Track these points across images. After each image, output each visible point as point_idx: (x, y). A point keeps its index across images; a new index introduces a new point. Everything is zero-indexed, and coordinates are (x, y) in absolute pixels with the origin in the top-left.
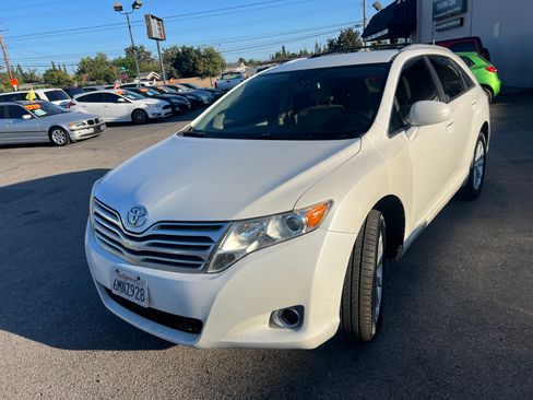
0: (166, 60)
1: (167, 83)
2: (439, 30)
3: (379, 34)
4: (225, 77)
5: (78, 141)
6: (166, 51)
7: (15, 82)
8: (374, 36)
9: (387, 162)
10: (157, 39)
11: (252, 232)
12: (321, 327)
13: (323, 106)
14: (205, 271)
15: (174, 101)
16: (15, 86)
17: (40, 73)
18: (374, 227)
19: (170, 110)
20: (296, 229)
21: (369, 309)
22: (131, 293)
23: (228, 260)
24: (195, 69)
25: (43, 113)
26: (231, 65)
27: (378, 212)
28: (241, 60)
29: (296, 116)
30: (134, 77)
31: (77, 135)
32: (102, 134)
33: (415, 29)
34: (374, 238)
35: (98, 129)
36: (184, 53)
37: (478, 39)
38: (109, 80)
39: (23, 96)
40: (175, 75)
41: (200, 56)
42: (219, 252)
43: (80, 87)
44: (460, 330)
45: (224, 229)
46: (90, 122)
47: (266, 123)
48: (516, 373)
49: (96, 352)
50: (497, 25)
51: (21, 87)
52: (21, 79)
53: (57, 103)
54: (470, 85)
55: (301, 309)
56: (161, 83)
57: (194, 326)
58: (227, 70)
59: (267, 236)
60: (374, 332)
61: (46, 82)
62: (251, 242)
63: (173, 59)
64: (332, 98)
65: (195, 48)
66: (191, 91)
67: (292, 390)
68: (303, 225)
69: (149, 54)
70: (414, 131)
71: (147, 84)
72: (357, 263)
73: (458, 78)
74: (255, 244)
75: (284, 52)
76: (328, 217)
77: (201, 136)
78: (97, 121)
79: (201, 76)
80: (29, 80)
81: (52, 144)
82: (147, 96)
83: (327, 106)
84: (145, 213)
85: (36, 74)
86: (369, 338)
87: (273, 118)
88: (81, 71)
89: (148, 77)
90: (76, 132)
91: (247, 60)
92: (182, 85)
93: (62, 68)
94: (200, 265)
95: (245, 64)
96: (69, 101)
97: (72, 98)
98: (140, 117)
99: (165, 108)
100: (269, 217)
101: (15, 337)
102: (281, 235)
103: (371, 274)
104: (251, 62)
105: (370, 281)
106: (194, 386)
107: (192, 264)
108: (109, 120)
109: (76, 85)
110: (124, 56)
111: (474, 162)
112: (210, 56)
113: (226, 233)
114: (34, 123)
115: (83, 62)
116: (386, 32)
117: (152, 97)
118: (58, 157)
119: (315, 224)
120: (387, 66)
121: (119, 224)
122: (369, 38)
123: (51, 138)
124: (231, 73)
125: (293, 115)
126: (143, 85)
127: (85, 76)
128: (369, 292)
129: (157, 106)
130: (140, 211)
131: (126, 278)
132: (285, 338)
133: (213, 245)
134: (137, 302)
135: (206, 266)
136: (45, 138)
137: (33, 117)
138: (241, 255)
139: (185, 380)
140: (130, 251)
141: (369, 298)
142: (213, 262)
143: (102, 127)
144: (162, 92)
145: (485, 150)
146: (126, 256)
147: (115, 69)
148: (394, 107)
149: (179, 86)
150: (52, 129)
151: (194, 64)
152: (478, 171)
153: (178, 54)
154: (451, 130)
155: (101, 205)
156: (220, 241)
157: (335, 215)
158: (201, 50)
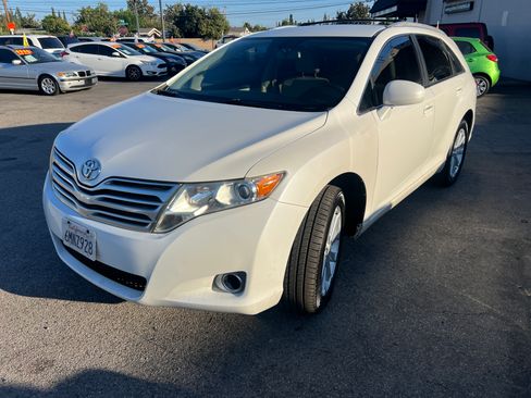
0: (168, 18)
1: (167, 41)
2: (448, 13)
3: (387, 11)
4: (226, 40)
5: (68, 92)
6: (170, 8)
7: (11, 26)
8: (382, 13)
9: (351, 139)
11: (205, 195)
12: (264, 294)
13: (308, 78)
14: (152, 230)
15: (171, 60)
16: (12, 30)
17: (39, 19)
18: (329, 202)
19: (165, 69)
20: (246, 198)
21: (313, 282)
22: (80, 245)
23: (174, 222)
24: (198, 29)
25: (34, 59)
26: (235, 29)
27: (336, 189)
28: (247, 25)
29: (280, 86)
30: (135, 32)
31: (67, 86)
32: (93, 88)
33: (424, 9)
34: (327, 214)
35: (89, 82)
36: (187, 11)
37: (484, 25)
38: (108, 32)
40: (177, 33)
41: (204, 17)
42: (167, 213)
43: (76, 36)
45: (172, 191)
46: (82, 74)
47: (248, 89)
48: (450, 355)
49: (48, 300)
50: (506, 14)
51: (18, 32)
52: (20, 23)
53: (50, 51)
54: (460, 70)
55: (243, 275)
56: (161, 41)
57: (139, 283)
58: (230, 34)
59: (220, 201)
60: (318, 304)
61: (44, 28)
62: (200, 205)
63: (176, 17)
64: (318, 70)
65: (200, 8)
66: (190, 51)
67: (232, 352)
68: (253, 194)
69: (152, 9)
70: (386, 110)
71: (146, 40)
72: (307, 235)
73: (448, 63)
74: (205, 208)
75: (291, 20)
76: (279, 188)
78: (88, 73)
79: (204, 37)
80: (27, 25)
81: (41, 92)
82: (143, 52)
83: (312, 78)
84: (99, 167)
85: (35, 19)
86: (313, 309)
87: (256, 85)
88: (82, 20)
89: (149, 34)
90: (66, 83)
91: (253, 26)
92: (181, 44)
93: (62, 15)
94: (147, 224)
95: (250, 29)
96: (63, 50)
97: (66, 47)
98: (134, 74)
99: (160, 66)
100: (221, 182)
102: (231, 201)
103: (319, 247)
104: (256, 28)
105: (317, 254)
106: (138, 340)
107: (140, 222)
108: (102, 74)
109: (72, 34)
110: (125, 9)
111: (453, 149)
112: (214, 17)
113: (176, 194)
114: (23, 69)
115: (83, 12)
116: (395, 9)
117: (148, 54)
118: (45, 106)
119: (266, 192)
120: (369, 41)
121: (74, 175)
122: (378, 14)
123: (40, 86)
124: (234, 37)
125: (277, 84)
126: (140, 41)
127: (84, 26)
128: (315, 266)
129: (153, 64)
130: (94, 165)
131: (77, 230)
132: (227, 302)
133: (161, 205)
134: (85, 254)
135: (153, 226)
136: (35, 86)
137: (23, 63)
138: (188, 218)
139: (131, 335)
140: (82, 204)
141: (315, 271)
142: (160, 222)
143: (93, 81)
144: (159, 50)
145: (466, 139)
146: (79, 209)
147: (115, 22)
148: (369, 84)
149: (178, 46)
150: (42, 77)
151: (197, 24)
152: (456, 158)
153: (181, 12)
154: (429, 113)
155: (60, 155)
156: (168, 202)
157: (287, 187)
158: (206, 11)
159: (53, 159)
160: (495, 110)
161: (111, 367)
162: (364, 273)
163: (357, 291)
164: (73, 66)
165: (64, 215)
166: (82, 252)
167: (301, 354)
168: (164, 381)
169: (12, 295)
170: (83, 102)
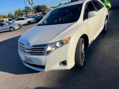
0: (34, 9)
1: (35, 14)
4: (48, 11)
5: (17, 30)
6: (34, 7)
7: (1, 18)
9: (83, 27)
10: (31, 4)
11: (54, 46)
12: (71, 64)
13: (69, 15)
14: (44, 55)
15: (37, 18)
16: (1, 19)
17: (7, 15)
18: (81, 41)
19: (36, 20)
20: (63, 44)
21: (81, 60)
22: (29, 61)
23: (49, 52)
24: (41, 10)
25: (8, 24)
26: (49, 8)
27: (82, 38)
28: (51, 7)
30: (28, 14)
31: (16, 28)
32: (22, 28)
34: (81, 44)
35: (20, 26)
36: (38, 7)
38: (22, 15)
39: (3, 21)
40: (37, 12)
41: (42, 7)
42: (46, 51)
43: (15, 17)
44: (102, 62)
45: (47, 46)
46: (19, 25)
47: (56, 21)
49: (24, 75)
51: (3, 19)
52: (3, 17)
53: (11, 22)
54: (103, 6)
55: (66, 61)
56: (34, 14)
57: (43, 67)
58: (48, 10)
59: (57, 46)
60: (83, 64)
61: (8, 17)
62: (53, 48)
64: (71, 13)
65: (40, 5)
66: (41, 15)
67: (66, 78)
68: (64, 43)
69: (30, 8)
70: (89, 19)
71: (30, 15)
72: (78, 50)
73: (100, 5)
74: (54, 48)
75: (61, 4)
76: (70, 41)
77: (41, 25)
78: (20, 25)
81: (11, 31)
82: (30, 18)
83: (70, 15)
84: (30, 44)
85: (6, 15)
86: (82, 66)
87: (58, 19)
88: (16, 14)
89: (31, 13)
91: (53, 7)
93: (11, 13)
94: (43, 54)
95: (52, 8)
96: (13, 21)
97: (14, 20)
98: (30, 23)
99: (35, 20)
100: (57, 42)
101: (7, 73)
102: (60, 46)
103: (81, 52)
104: (54, 7)
105: (81, 54)
106: (45, 79)
107: (41, 54)
108: (23, 24)
109: (14, 17)
110: (25, 9)
111: (105, 24)
112: (44, 7)
113: (48, 46)
114: (6, 27)
115: (16, 12)
117: (32, 18)
119: (67, 42)
120: (82, 4)
121: (25, 47)
123: (10, 29)
124: (49, 10)
125: (62, 18)
126: (29, 15)
127: (16, 15)
129: (33, 20)
130: (28, 44)
131: (28, 58)
132: (63, 68)
133: (45, 49)
134: (30, 63)
136: (9, 30)
137: (6, 25)
138: (51, 51)
139: (43, 78)
140: (28, 52)
141: (81, 57)
142: (45, 53)
143: (21, 26)
144: (34, 16)
145: (107, 21)
146: (27, 54)
147: (23, 12)
148: (84, 14)
149: (38, 15)
150: (10, 27)
151: (41, 9)
152: (106, 26)
153: (37, 7)
154: (98, 17)
155: (20, 43)
156: (46, 48)
157: (71, 40)
158: (42, 6)
159: (19, 44)
160: (112, 14)
161: (41, 86)
162: (91, 56)
163: (91, 60)
164: (16, 24)
165: (24, 55)
166: (29, 63)
167: (81, 76)
168: (53, 87)
169: (16, 75)
170: (20, 31)
